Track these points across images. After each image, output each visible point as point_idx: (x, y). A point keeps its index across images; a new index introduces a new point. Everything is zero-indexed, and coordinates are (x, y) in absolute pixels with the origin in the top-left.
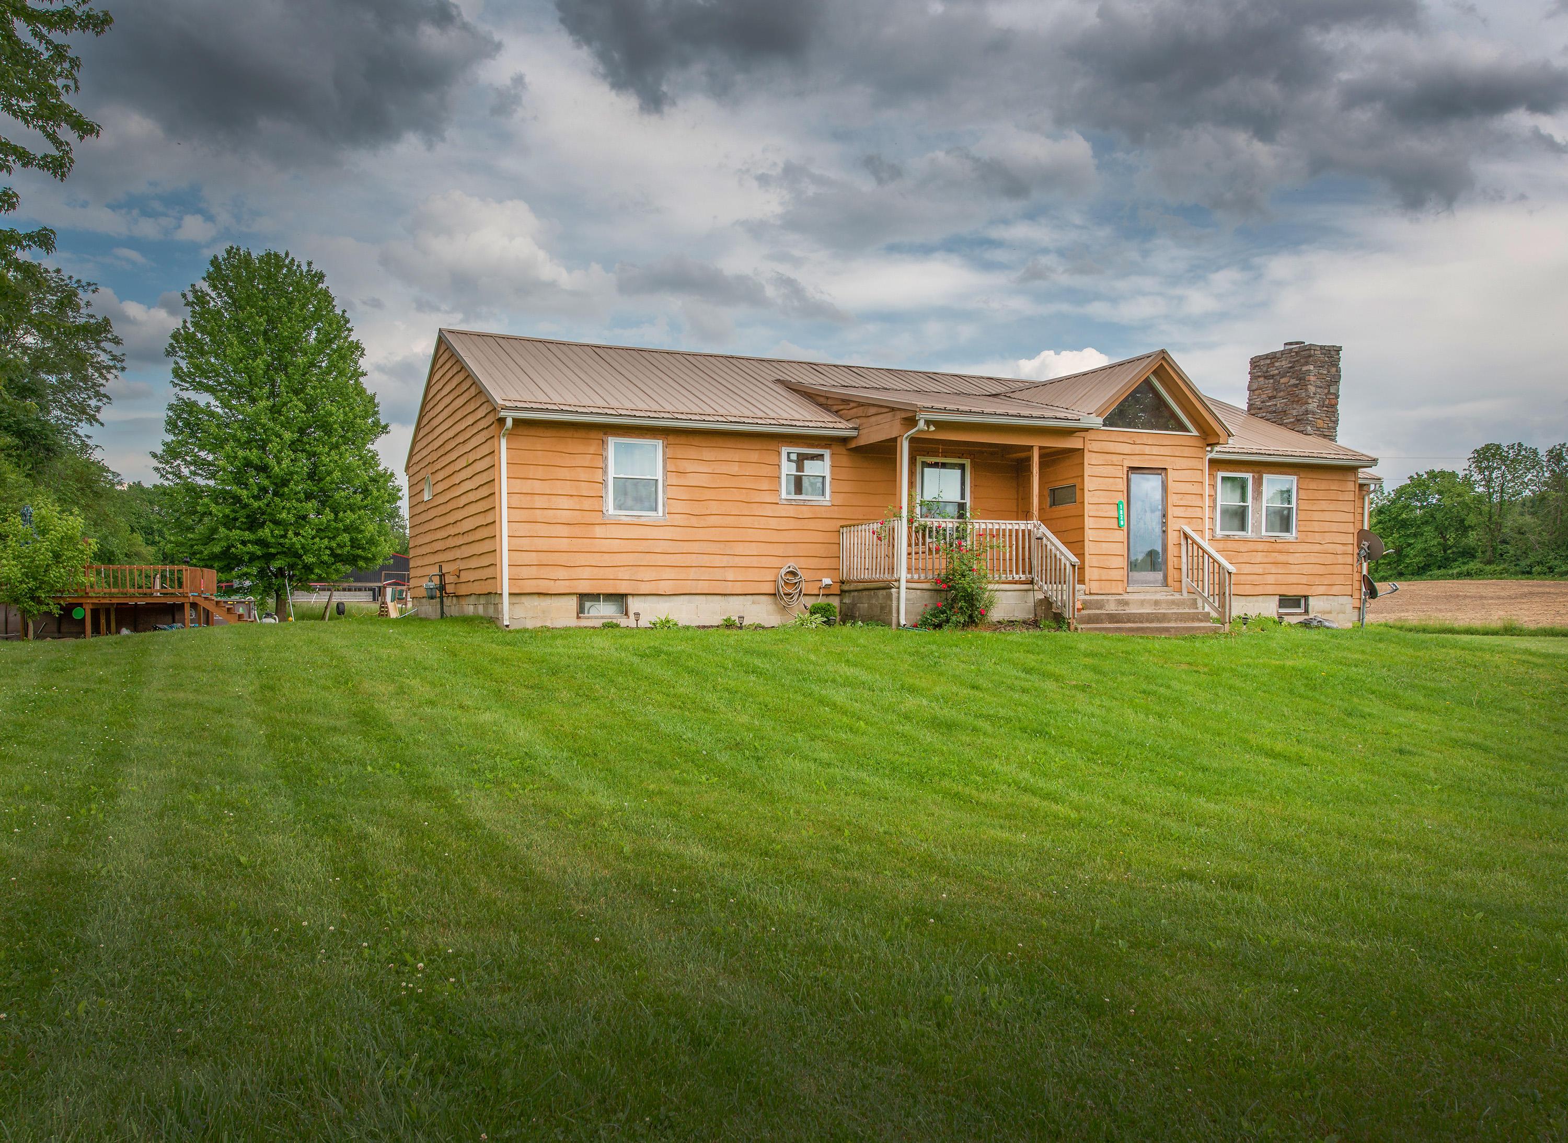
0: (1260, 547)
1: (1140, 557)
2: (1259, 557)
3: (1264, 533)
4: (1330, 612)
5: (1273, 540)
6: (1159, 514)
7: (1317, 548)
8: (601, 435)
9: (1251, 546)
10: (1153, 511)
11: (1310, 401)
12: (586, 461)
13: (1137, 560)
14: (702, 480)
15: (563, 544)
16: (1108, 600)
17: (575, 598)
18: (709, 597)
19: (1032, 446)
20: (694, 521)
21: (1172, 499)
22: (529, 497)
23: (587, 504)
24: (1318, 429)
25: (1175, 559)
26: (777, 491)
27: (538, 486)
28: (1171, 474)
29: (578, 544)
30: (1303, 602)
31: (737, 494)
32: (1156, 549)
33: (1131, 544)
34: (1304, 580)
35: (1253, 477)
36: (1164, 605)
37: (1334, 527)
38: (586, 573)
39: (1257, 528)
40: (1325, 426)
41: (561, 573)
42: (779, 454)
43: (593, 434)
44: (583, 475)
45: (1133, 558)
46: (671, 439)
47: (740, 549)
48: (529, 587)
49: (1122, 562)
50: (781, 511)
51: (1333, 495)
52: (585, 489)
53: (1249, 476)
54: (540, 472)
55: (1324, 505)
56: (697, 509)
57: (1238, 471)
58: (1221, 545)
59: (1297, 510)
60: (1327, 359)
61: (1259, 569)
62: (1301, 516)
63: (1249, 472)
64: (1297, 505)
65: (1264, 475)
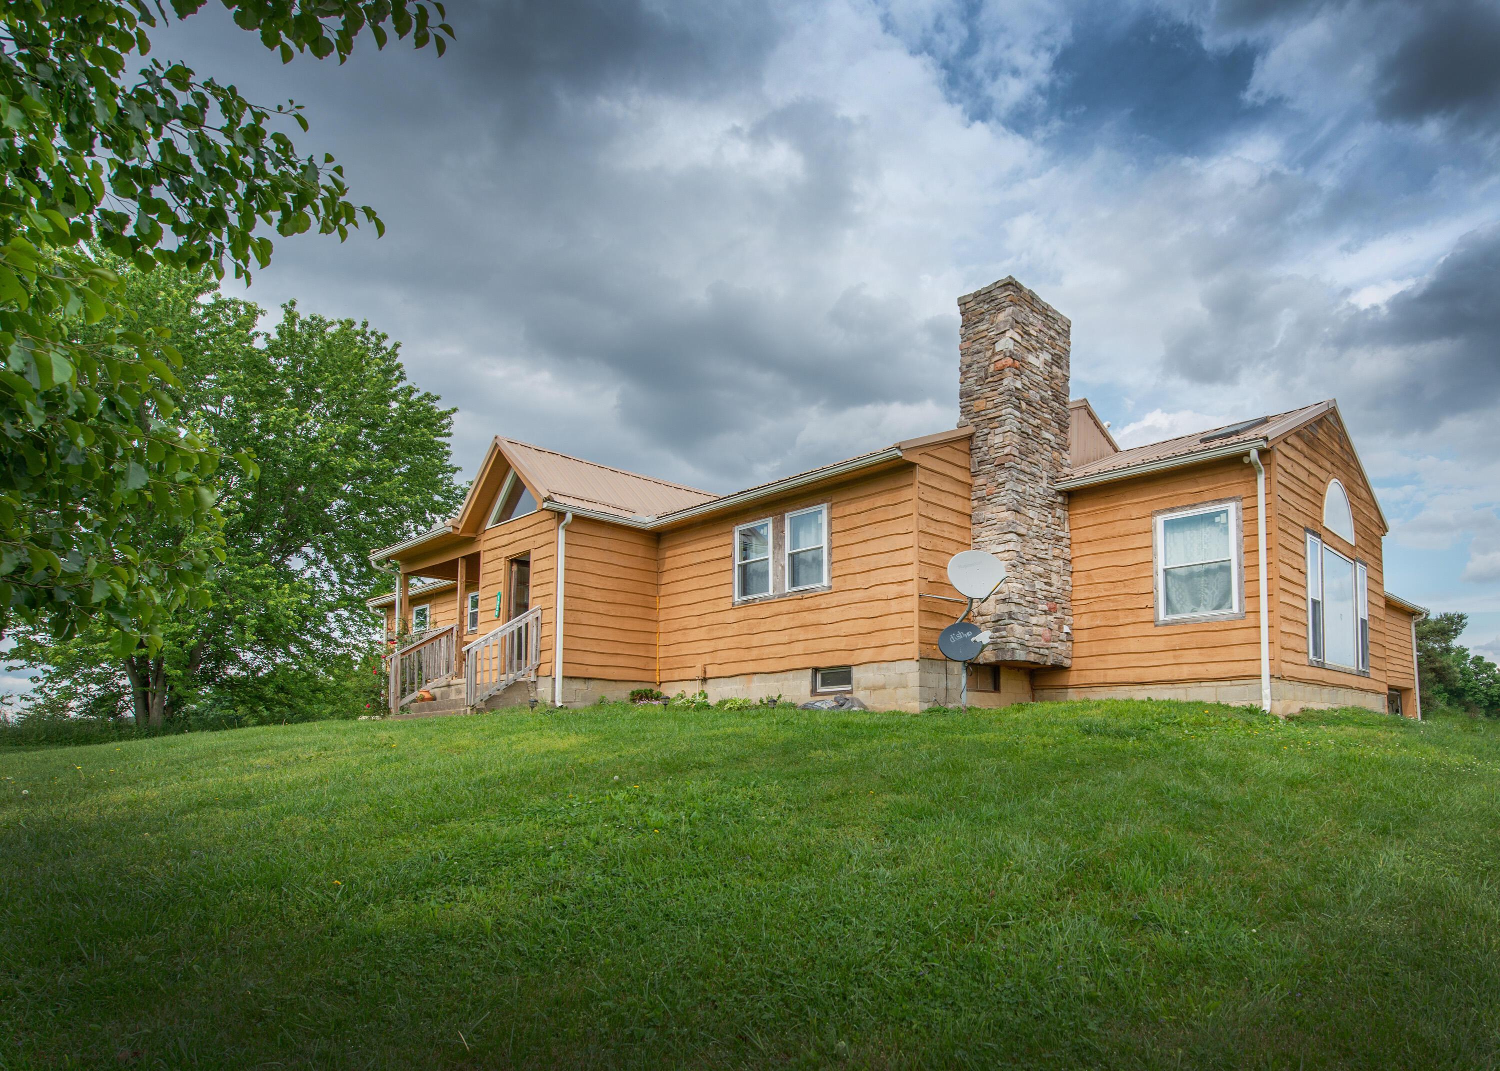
0: (784, 607)
2: (784, 621)
3: (787, 588)
4: (882, 689)
5: (799, 595)
7: (859, 595)
9: (775, 608)
19: (457, 559)
21: (534, 579)
24: (978, 414)
28: (533, 555)
30: (844, 675)
34: (842, 643)
35: (773, 522)
37: (883, 560)
39: (778, 584)
40: (989, 405)
51: (880, 515)
53: (769, 523)
57: (754, 520)
58: (741, 613)
59: (831, 549)
60: (986, 306)
61: (784, 637)
62: (838, 555)
63: (767, 517)
64: (830, 541)
65: (786, 515)
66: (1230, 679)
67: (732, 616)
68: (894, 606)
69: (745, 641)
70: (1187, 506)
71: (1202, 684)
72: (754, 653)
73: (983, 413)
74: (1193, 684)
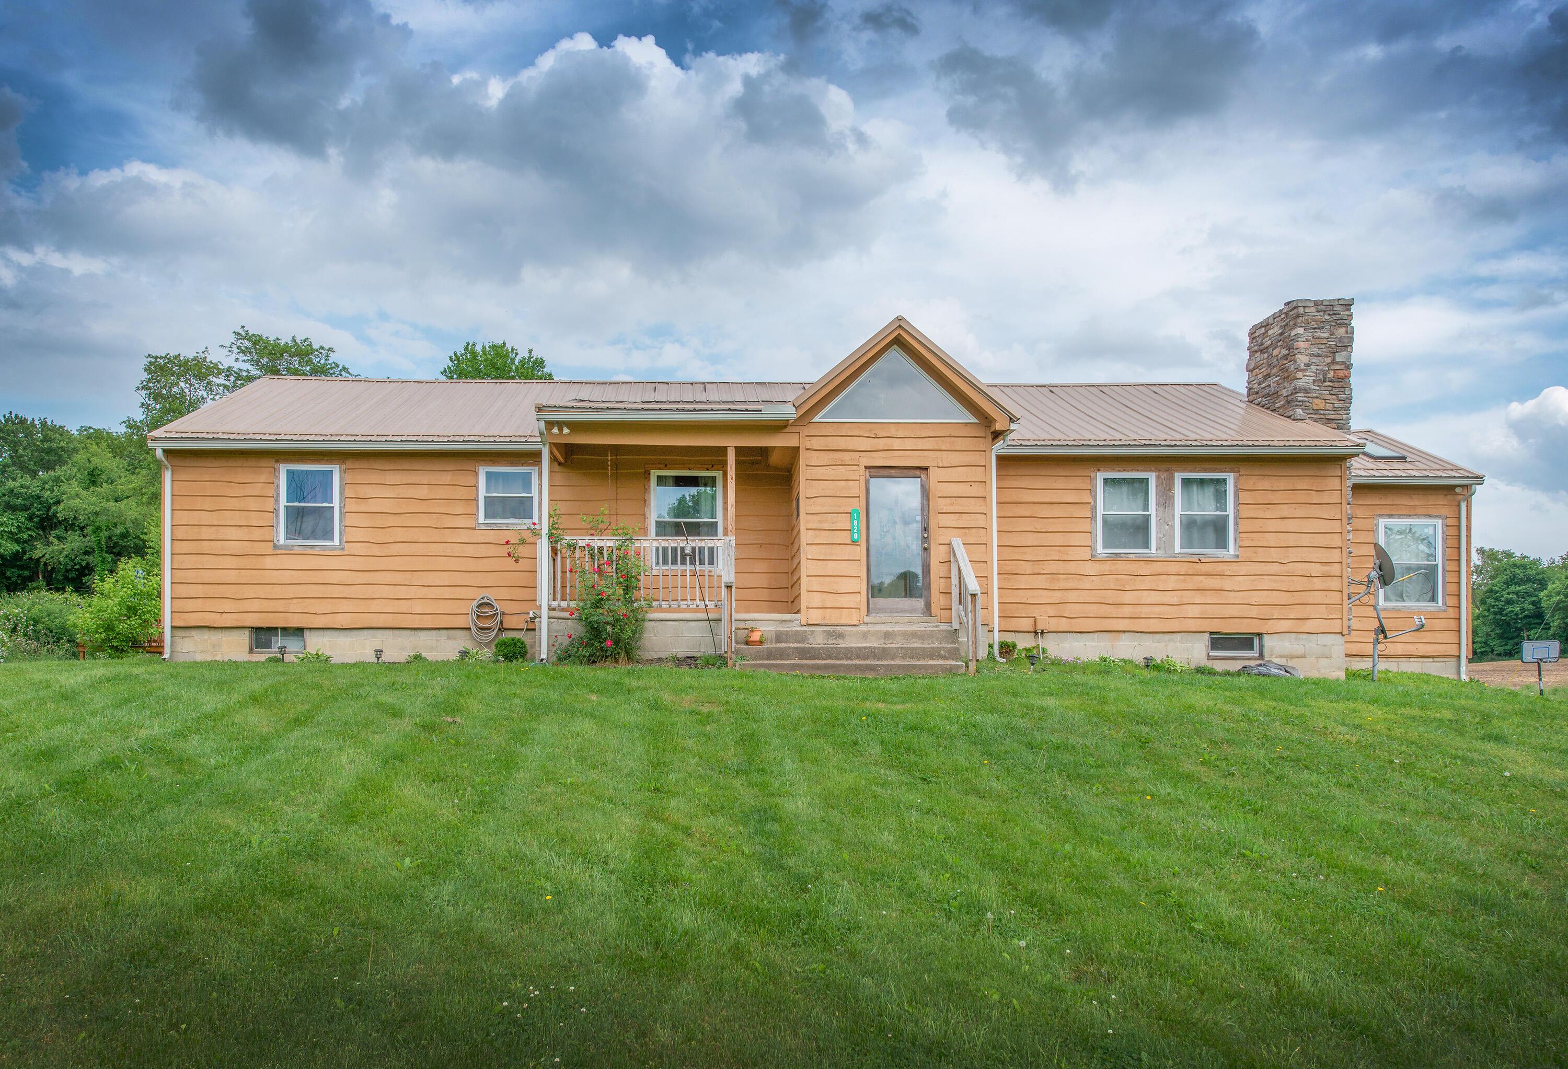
0: (1173, 568)
1: (887, 580)
2: (1172, 582)
3: (1178, 549)
4: (1303, 657)
5: (1195, 559)
6: (917, 527)
7: (1275, 568)
8: (272, 463)
9: (1158, 567)
10: (906, 523)
11: (1300, 375)
12: (256, 490)
13: (882, 583)
14: (387, 506)
15: (232, 576)
16: (813, 632)
17: (247, 632)
18: (396, 632)
19: (726, 448)
20: (376, 550)
21: (940, 504)
22: (196, 529)
23: (257, 534)
24: (1316, 411)
25: (942, 580)
26: (475, 515)
27: (205, 518)
28: (935, 475)
29: (246, 576)
30: (1256, 642)
31: (426, 521)
32: (912, 570)
33: (873, 563)
34: (1254, 612)
35: (1158, 477)
36: (899, 639)
37: (1305, 540)
38: (255, 605)
39: (1164, 543)
40: (1329, 406)
41: (228, 606)
42: (476, 474)
43: (264, 463)
44: (253, 504)
45: (875, 581)
46: (350, 464)
47: (430, 579)
48: (193, 620)
49: (862, 586)
50: (478, 536)
51: (1301, 497)
52: (255, 520)
53: (1152, 477)
54: (208, 504)
55: (1285, 511)
56: (380, 536)
57: (1132, 471)
58: (1106, 567)
59: (1237, 518)
60: (1327, 317)
61: (1173, 598)
62: (1244, 526)
63: (1150, 471)
64: (1237, 511)
65: (1176, 474)
66: (1433, 657)
67: (1090, 568)
68: (1318, 584)
69: (1111, 596)
70: (1404, 515)
71: (1411, 660)
72: (1127, 611)
73: (1322, 412)
74: (1403, 659)
